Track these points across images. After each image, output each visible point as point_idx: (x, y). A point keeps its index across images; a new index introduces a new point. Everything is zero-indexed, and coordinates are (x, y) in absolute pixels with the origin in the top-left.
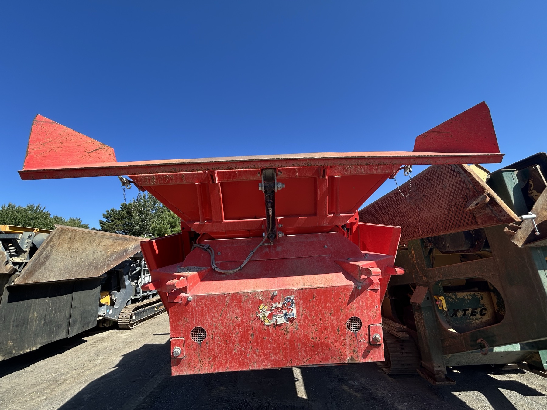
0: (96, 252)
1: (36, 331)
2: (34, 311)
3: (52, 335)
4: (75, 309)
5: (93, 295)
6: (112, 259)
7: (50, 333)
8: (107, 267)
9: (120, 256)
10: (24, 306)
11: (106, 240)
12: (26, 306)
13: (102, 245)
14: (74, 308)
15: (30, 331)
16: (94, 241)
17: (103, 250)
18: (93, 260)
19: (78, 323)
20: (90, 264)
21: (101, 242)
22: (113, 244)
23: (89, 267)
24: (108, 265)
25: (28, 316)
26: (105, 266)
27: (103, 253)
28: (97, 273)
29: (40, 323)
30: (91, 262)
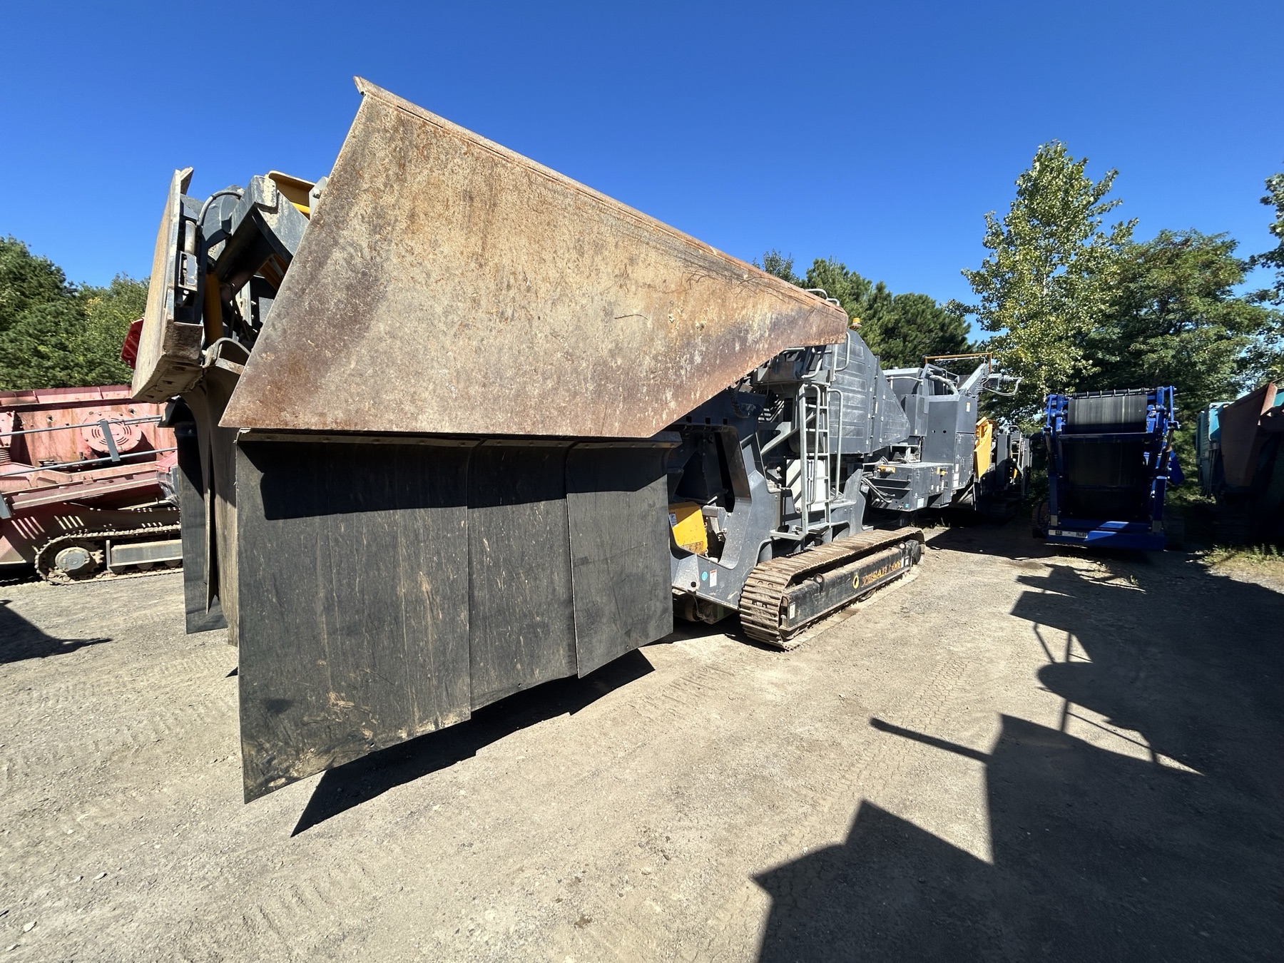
0: (617, 312)
1: (444, 653)
2: (412, 569)
3: (519, 666)
4: (584, 568)
5: (644, 517)
6: (691, 361)
7: (506, 658)
8: (675, 396)
9: (721, 357)
10: (359, 542)
11: (653, 256)
12: (369, 544)
13: (641, 281)
14: (583, 564)
15: (416, 653)
16: (598, 247)
17: (647, 308)
18: (613, 354)
19: (604, 620)
20: (603, 373)
21: (632, 261)
22: (686, 286)
23: (599, 385)
24: (680, 390)
25: (394, 588)
26: (669, 395)
27: (649, 324)
28: (640, 419)
29: (453, 620)
30: (605, 363)
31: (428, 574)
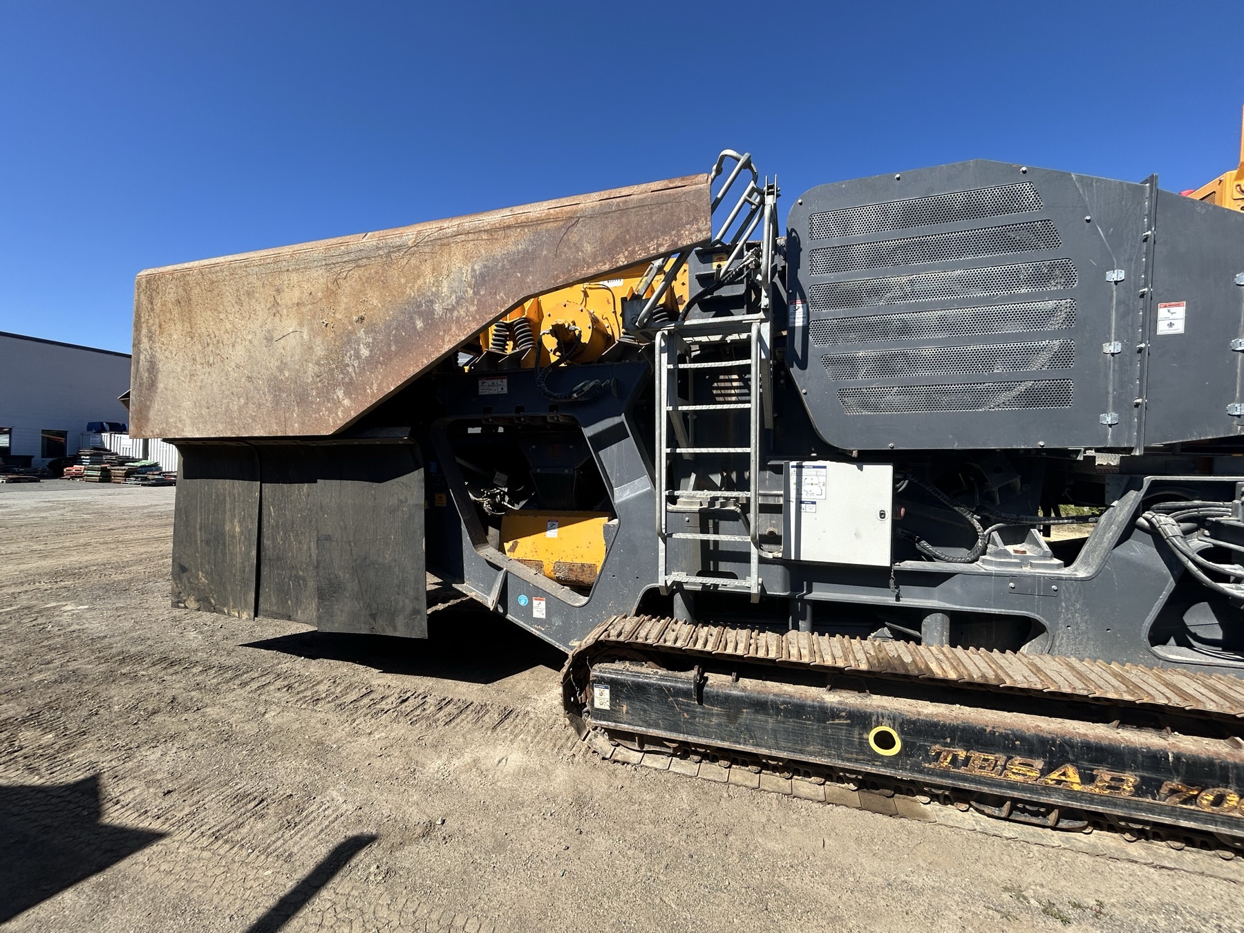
0: (276, 337)
2: (232, 517)
7: (282, 592)
11: (295, 277)
15: (232, 567)
17: (301, 324)
18: (280, 370)
19: (346, 594)
21: (279, 291)
22: (334, 287)
24: (351, 388)
25: (224, 525)
27: (306, 336)
28: (317, 419)
29: (249, 554)
31: (239, 522)
